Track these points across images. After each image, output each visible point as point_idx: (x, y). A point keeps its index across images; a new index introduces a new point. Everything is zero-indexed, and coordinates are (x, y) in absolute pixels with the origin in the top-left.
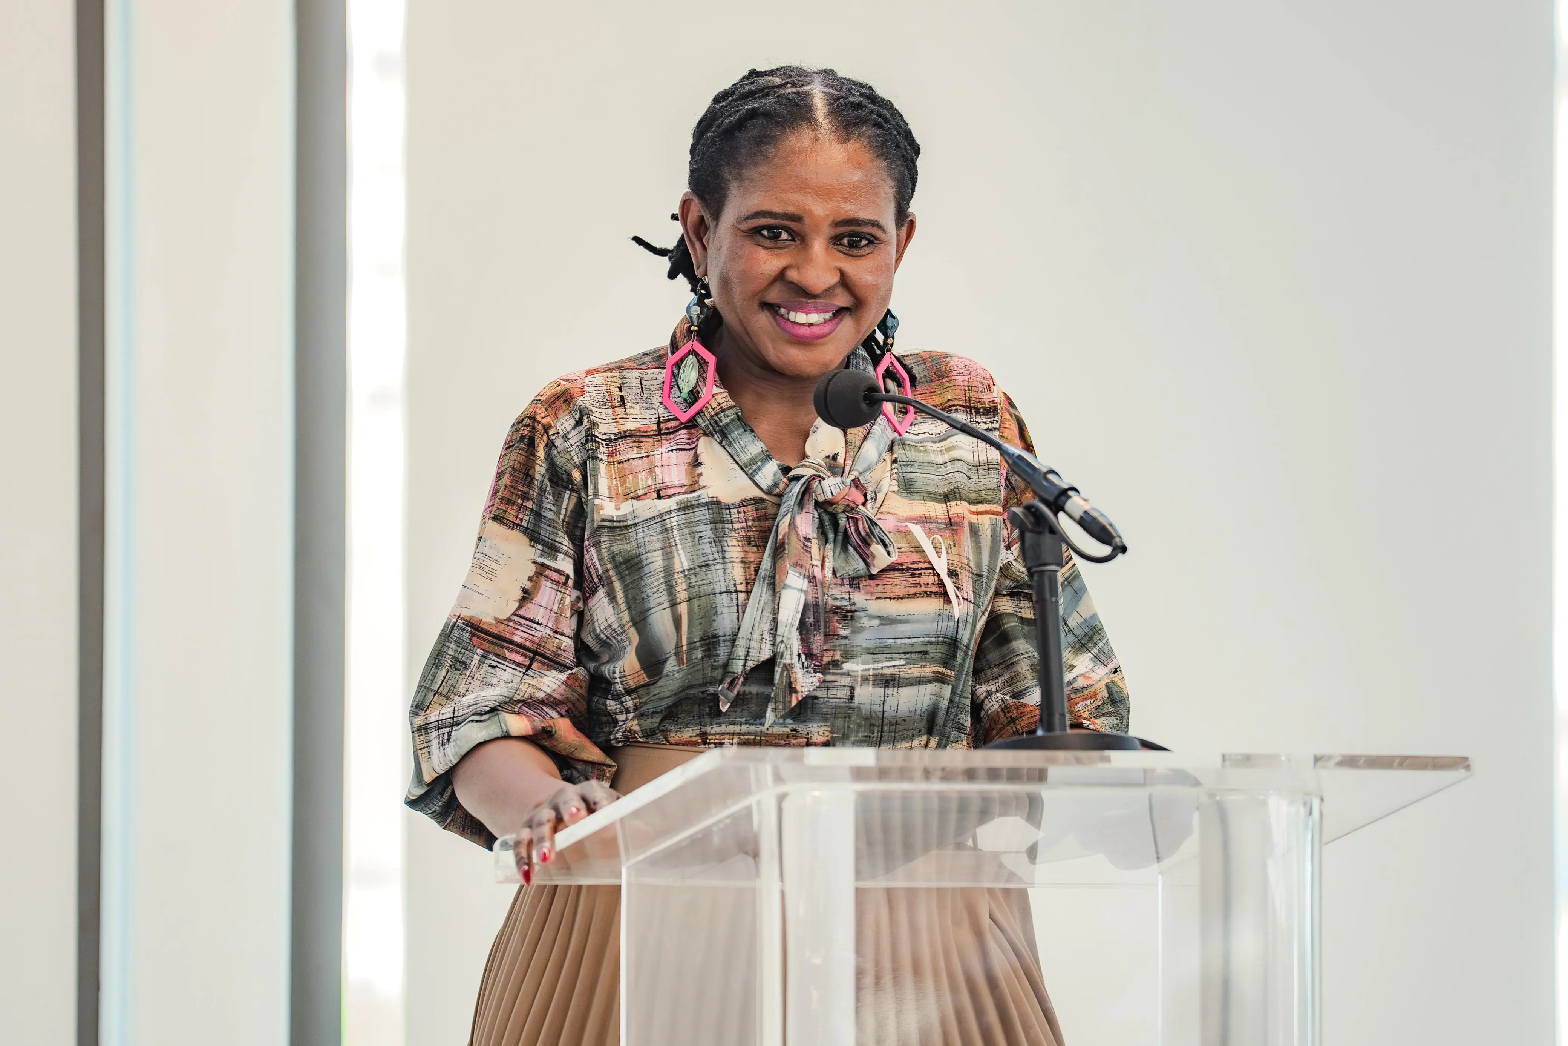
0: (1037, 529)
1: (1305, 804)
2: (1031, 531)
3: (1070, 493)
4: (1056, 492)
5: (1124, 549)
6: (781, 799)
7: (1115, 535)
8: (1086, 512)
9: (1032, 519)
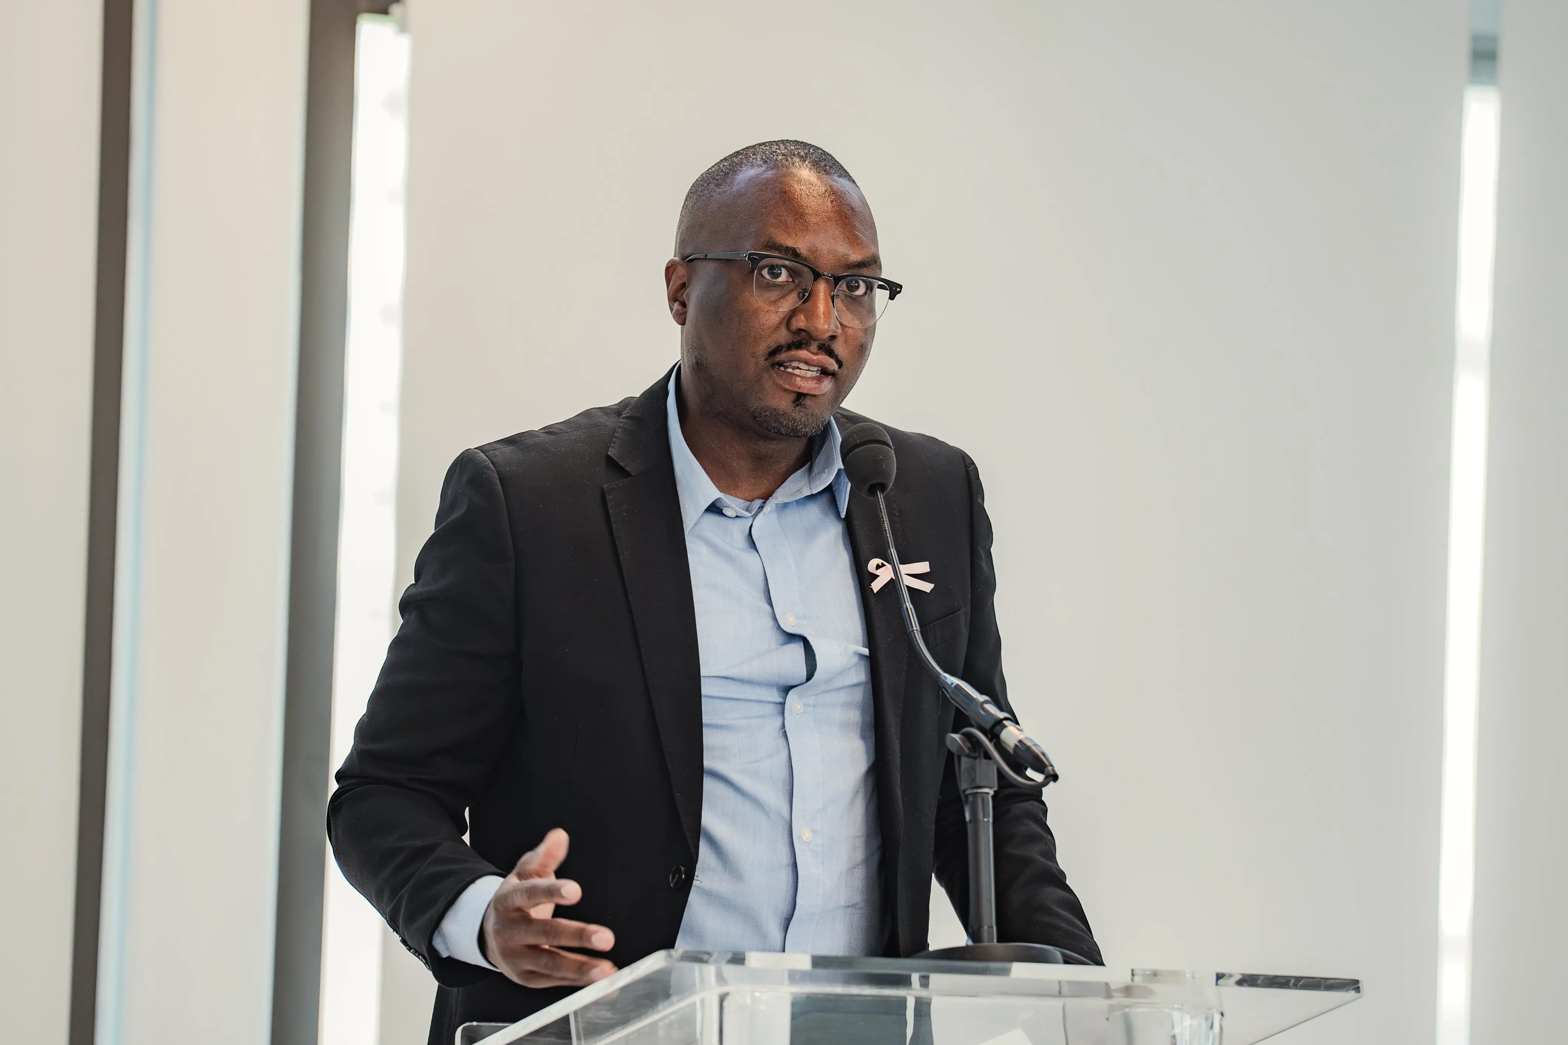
0: (973, 755)
1: (1207, 1019)
2: (968, 756)
3: (1005, 722)
4: (991, 723)
5: (1055, 777)
6: (722, 999)
7: (1047, 764)
8: (1020, 741)
9: (969, 745)
